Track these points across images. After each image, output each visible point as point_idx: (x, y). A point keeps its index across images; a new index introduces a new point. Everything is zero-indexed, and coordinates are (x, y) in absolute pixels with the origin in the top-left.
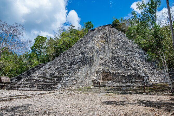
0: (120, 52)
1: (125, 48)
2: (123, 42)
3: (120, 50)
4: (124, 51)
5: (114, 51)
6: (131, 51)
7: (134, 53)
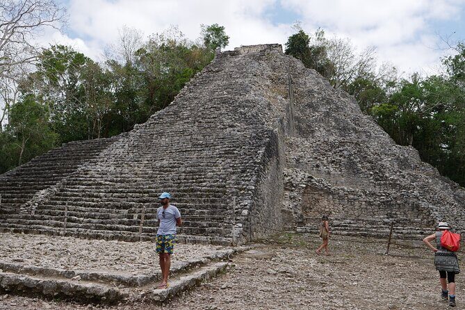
0: (321, 129)
1: (336, 120)
2: (328, 103)
3: (322, 125)
4: (334, 127)
5: (303, 126)
6: (354, 129)
7: (364, 137)
